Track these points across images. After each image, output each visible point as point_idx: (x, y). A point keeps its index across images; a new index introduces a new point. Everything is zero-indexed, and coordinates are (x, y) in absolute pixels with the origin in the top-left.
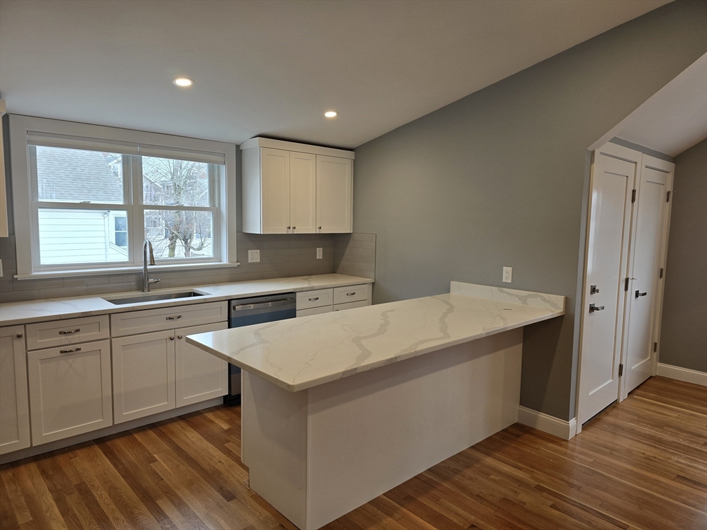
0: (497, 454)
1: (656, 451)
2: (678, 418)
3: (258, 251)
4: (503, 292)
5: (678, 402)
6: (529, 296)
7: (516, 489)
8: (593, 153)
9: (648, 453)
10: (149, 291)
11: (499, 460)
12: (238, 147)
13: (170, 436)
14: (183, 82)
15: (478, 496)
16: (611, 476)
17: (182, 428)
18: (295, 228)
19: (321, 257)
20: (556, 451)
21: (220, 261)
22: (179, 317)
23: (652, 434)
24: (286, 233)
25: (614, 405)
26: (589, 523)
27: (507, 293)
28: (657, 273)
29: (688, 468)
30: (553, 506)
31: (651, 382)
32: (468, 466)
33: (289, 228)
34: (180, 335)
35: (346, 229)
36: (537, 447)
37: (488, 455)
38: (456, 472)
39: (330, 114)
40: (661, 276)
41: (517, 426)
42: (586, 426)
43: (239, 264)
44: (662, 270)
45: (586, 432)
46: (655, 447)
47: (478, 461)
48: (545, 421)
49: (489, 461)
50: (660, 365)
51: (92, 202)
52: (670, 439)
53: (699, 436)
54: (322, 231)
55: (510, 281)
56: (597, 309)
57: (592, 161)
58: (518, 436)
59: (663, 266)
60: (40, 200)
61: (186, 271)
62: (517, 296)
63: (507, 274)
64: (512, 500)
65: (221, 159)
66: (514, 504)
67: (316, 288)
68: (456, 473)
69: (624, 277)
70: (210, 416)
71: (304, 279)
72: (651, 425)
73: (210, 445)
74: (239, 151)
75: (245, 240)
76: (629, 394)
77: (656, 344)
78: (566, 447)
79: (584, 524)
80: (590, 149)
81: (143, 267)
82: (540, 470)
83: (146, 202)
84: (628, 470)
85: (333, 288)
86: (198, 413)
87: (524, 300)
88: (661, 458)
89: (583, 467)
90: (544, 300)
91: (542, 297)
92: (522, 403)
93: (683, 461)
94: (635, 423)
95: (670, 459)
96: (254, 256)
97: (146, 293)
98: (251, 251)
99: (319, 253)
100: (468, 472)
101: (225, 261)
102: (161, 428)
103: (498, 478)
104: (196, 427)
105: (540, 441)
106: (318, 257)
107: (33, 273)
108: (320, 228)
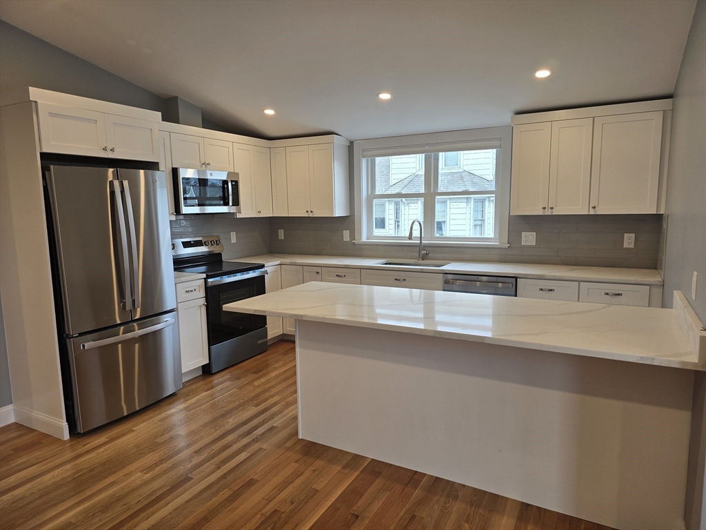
3: (534, 234)
10: (423, 260)
14: (385, 96)
19: (632, 246)
22: (404, 280)
24: (543, 214)
60: (376, 193)
61: (459, 247)
81: (419, 242)
83: (441, 189)
85: (578, 281)
96: (529, 239)
97: (421, 262)
98: (525, 233)
106: (626, 245)
107: (364, 239)
108: (594, 208)
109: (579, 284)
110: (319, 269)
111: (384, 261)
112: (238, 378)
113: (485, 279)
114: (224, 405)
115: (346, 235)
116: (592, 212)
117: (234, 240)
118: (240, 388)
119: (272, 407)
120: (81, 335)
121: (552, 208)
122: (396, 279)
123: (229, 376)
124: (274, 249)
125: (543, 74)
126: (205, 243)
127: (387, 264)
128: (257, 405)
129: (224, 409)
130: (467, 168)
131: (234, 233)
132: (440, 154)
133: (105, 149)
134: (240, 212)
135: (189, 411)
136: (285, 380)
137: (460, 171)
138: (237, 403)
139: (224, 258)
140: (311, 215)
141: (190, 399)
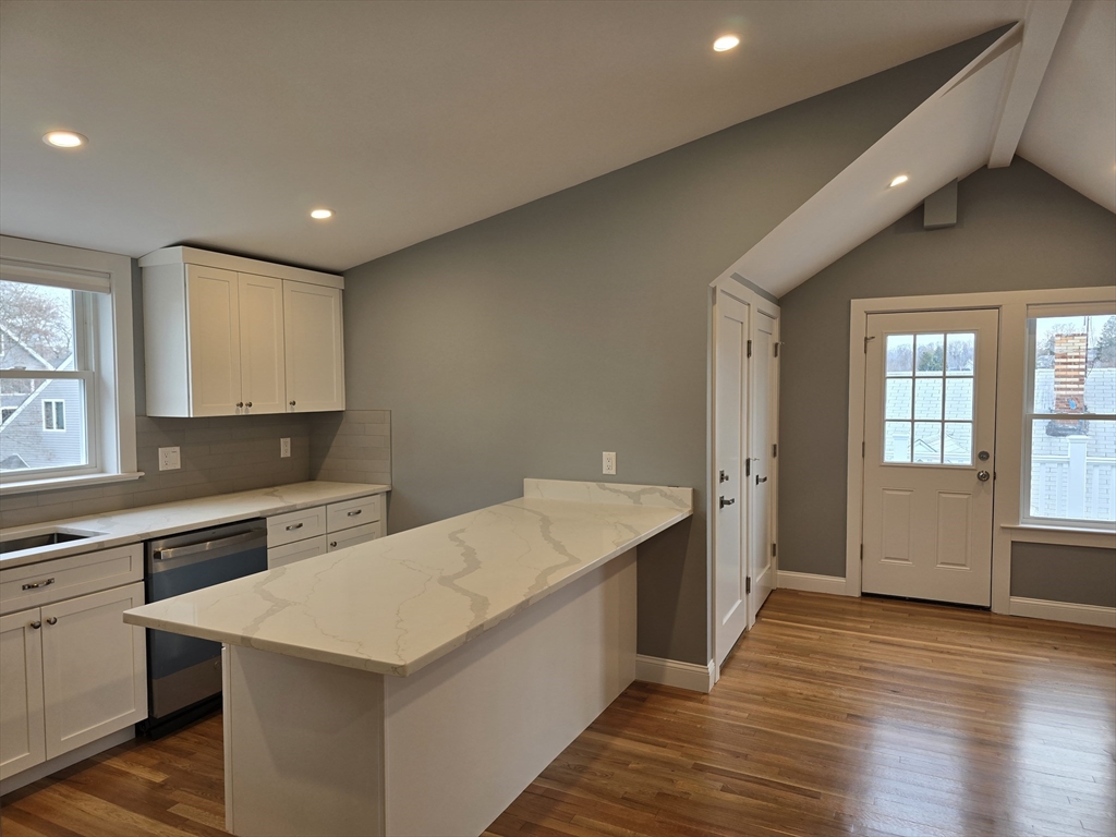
0: (627, 732)
1: (813, 687)
2: (819, 640)
3: (177, 449)
4: (605, 489)
5: (814, 619)
6: (643, 492)
7: (670, 777)
8: (714, 290)
9: (805, 692)
11: (631, 739)
12: (135, 261)
13: (45, 817)
15: (623, 798)
16: (776, 731)
17: (66, 796)
18: (250, 405)
19: (288, 455)
20: (698, 711)
21: (102, 472)
22: (49, 582)
23: (801, 666)
24: (235, 415)
25: (744, 635)
26: (775, 801)
27: (610, 490)
28: (770, 451)
29: (855, 702)
30: (724, 789)
31: (773, 597)
32: (595, 758)
33: (241, 405)
34: (51, 617)
35: (335, 403)
36: (674, 710)
37: (616, 735)
38: (582, 769)
39: (321, 214)
40: (775, 455)
41: (637, 685)
42: (724, 668)
43: (143, 474)
44: (775, 446)
45: (724, 677)
46: (810, 682)
47: (605, 747)
48: (675, 671)
49: (620, 743)
50: (780, 573)
52: (822, 668)
53: (851, 659)
54: (297, 409)
55: (613, 472)
56: (728, 503)
57: (714, 302)
58: (644, 700)
59: (776, 442)
61: (38, 493)
62: (626, 493)
63: (609, 463)
64: (669, 792)
65: (103, 282)
66: (676, 798)
67: (298, 507)
68: (581, 772)
69: (745, 458)
70: (116, 763)
71: (267, 494)
72: (795, 654)
73: (136, 816)
74: (138, 269)
75: (153, 431)
76: (757, 616)
77: (774, 545)
78: (708, 703)
79: (770, 805)
80: (712, 285)
82: (689, 743)
84: (793, 719)
85: (326, 505)
86: (88, 764)
87: (636, 497)
88: (822, 696)
89: (739, 726)
90: (664, 495)
91: (661, 491)
92: (641, 650)
93: (846, 695)
94: (777, 655)
95: (832, 694)
96: (170, 458)
98: (164, 449)
99: (285, 448)
100: (597, 766)
101: (113, 469)
102: (18, 805)
103: (640, 766)
104: (94, 789)
105: (675, 701)
106: (283, 455)
108: (293, 403)
116: (289, 410)
121: (248, 405)
122: (26, 588)
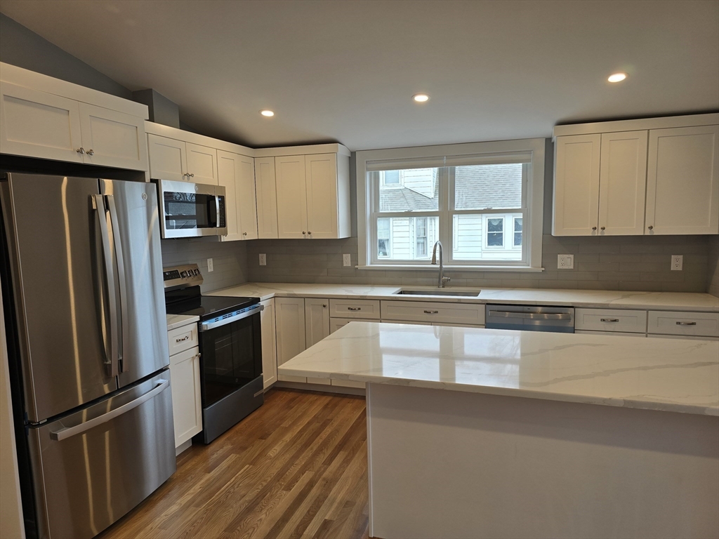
3: (572, 256)
10: (443, 287)
12: (548, 140)
19: (680, 268)
22: (435, 312)
24: (591, 235)
33: (596, 228)
35: (707, 228)
43: (543, 269)
51: (414, 211)
54: (656, 232)
60: (381, 212)
67: (611, 307)
75: (552, 245)
85: (647, 310)
96: (566, 262)
97: (442, 289)
98: (562, 255)
99: (677, 263)
106: (673, 268)
107: (368, 265)
108: (651, 228)
109: (647, 312)
110: (326, 302)
111: (398, 289)
112: (243, 448)
113: (540, 309)
114: (243, 492)
115: (347, 260)
116: (648, 233)
117: (211, 269)
118: (253, 463)
119: (309, 490)
120: (50, 420)
121: (603, 229)
122: (425, 312)
123: (230, 446)
124: (254, 276)
125: (617, 78)
126: (182, 273)
127: (401, 293)
128: (288, 488)
129: (247, 498)
130: (408, 186)
131: (211, 259)
132: (381, 172)
133: (80, 151)
134: (226, 234)
135: (198, 505)
136: (307, 445)
137: (401, 188)
138: (260, 487)
139: (203, 291)
140: (308, 237)
141: (190, 487)
